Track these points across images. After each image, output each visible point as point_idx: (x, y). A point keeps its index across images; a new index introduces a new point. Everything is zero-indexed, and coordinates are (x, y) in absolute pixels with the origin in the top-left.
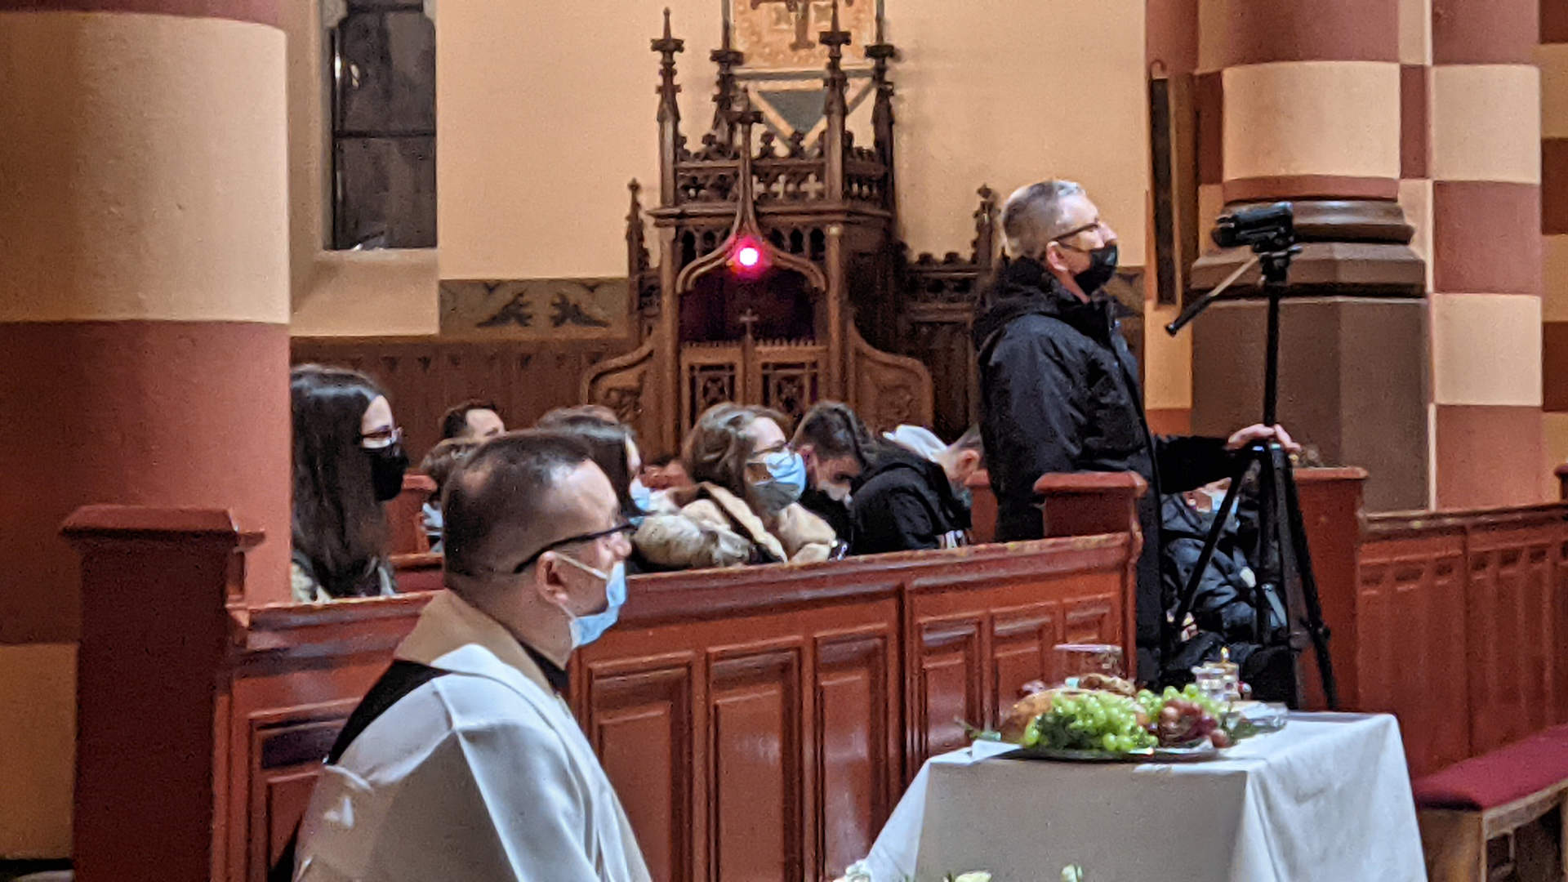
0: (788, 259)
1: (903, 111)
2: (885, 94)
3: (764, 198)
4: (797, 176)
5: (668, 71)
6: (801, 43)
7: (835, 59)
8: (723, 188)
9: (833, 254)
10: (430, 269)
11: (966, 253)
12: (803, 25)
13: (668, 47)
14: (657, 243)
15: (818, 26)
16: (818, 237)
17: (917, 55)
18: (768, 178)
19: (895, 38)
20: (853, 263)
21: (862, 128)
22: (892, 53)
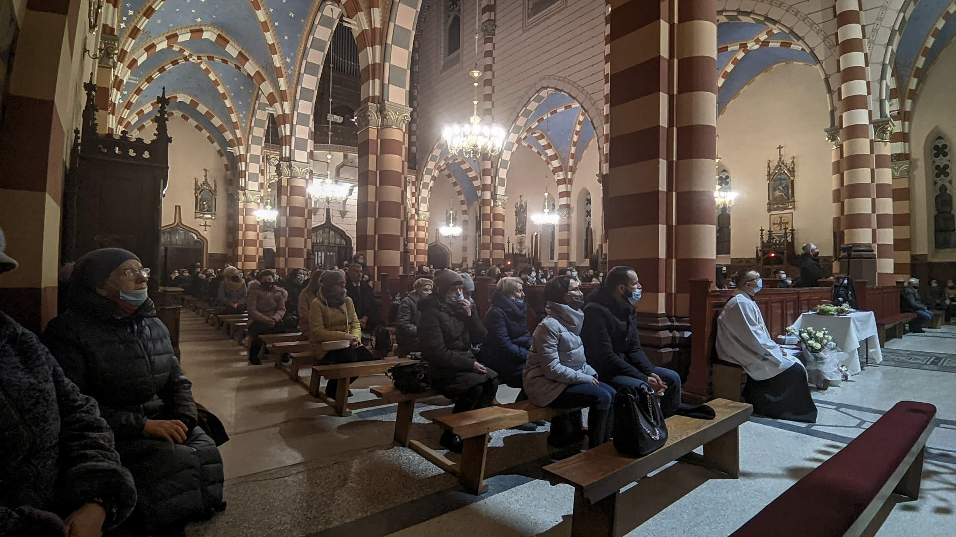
0: (779, 255)
1: (795, 236)
2: (793, 235)
3: (775, 248)
4: (780, 245)
5: (762, 233)
6: (781, 229)
7: (785, 231)
8: (770, 247)
9: (785, 255)
12: (781, 227)
13: (762, 230)
14: (760, 254)
15: (783, 227)
16: (783, 253)
17: (798, 230)
18: (776, 245)
19: (794, 228)
20: (788, 255)
21: (789, 239)
22: (794, 230)
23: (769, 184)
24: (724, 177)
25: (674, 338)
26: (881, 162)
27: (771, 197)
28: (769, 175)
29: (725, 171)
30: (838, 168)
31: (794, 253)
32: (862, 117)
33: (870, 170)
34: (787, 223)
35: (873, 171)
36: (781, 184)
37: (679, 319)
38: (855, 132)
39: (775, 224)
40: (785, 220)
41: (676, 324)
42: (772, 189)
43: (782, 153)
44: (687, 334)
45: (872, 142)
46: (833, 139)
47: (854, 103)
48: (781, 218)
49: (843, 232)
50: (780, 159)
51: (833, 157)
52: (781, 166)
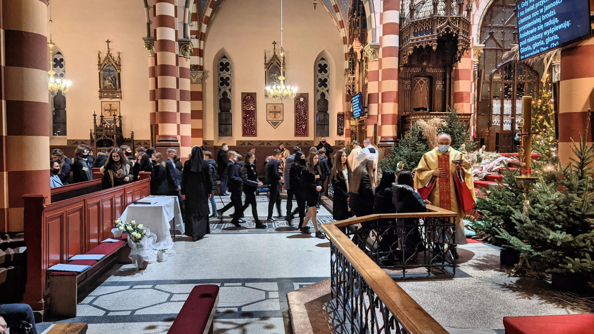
0: (109, 138)
1: (123, 123)
2: (120, 121)
3: (107, 132)
4: (110, 130)
5: (95, 118)
6: (111, 115)
7: (115, 117)
8: (102, 131)
9: (115, 138)
10: (66, 138)
11: (130, 138)
12: (111, 114)
13: (95, 115)
14: (94, 136)
15: (113, 114)
16: (113, 136)
17: (124, 117)
18: (107, 130)
19: (121, 115)
20: (117, 139)
21: (118, 125)
22: (121, 117)
23: (99, 73)
24: (58, 59)
25: (8, 256)
26: (183, 73)
27: (102, 85)
28: (100, 65)
29: (59, 53)
30: (153, 73)
31: (122, 137)
32: (170, 34)
33: (175, 78)
34: (116, 110)
35: (177, 79)
36: (110, 75)
37: (12, 235)
38: (164, 45)
39: (106, 110)
40: (114, 106)
41: (10, 240)
42: (102, 78)
43: (110, 47)
44: (22, 250)
45: (177, 56)
46: (150, 48)
47: (164, 21)
48: (110, 105)
49: (158, 125)
50: (109, 51)
51: (150, 63)
52: (109, 58)
